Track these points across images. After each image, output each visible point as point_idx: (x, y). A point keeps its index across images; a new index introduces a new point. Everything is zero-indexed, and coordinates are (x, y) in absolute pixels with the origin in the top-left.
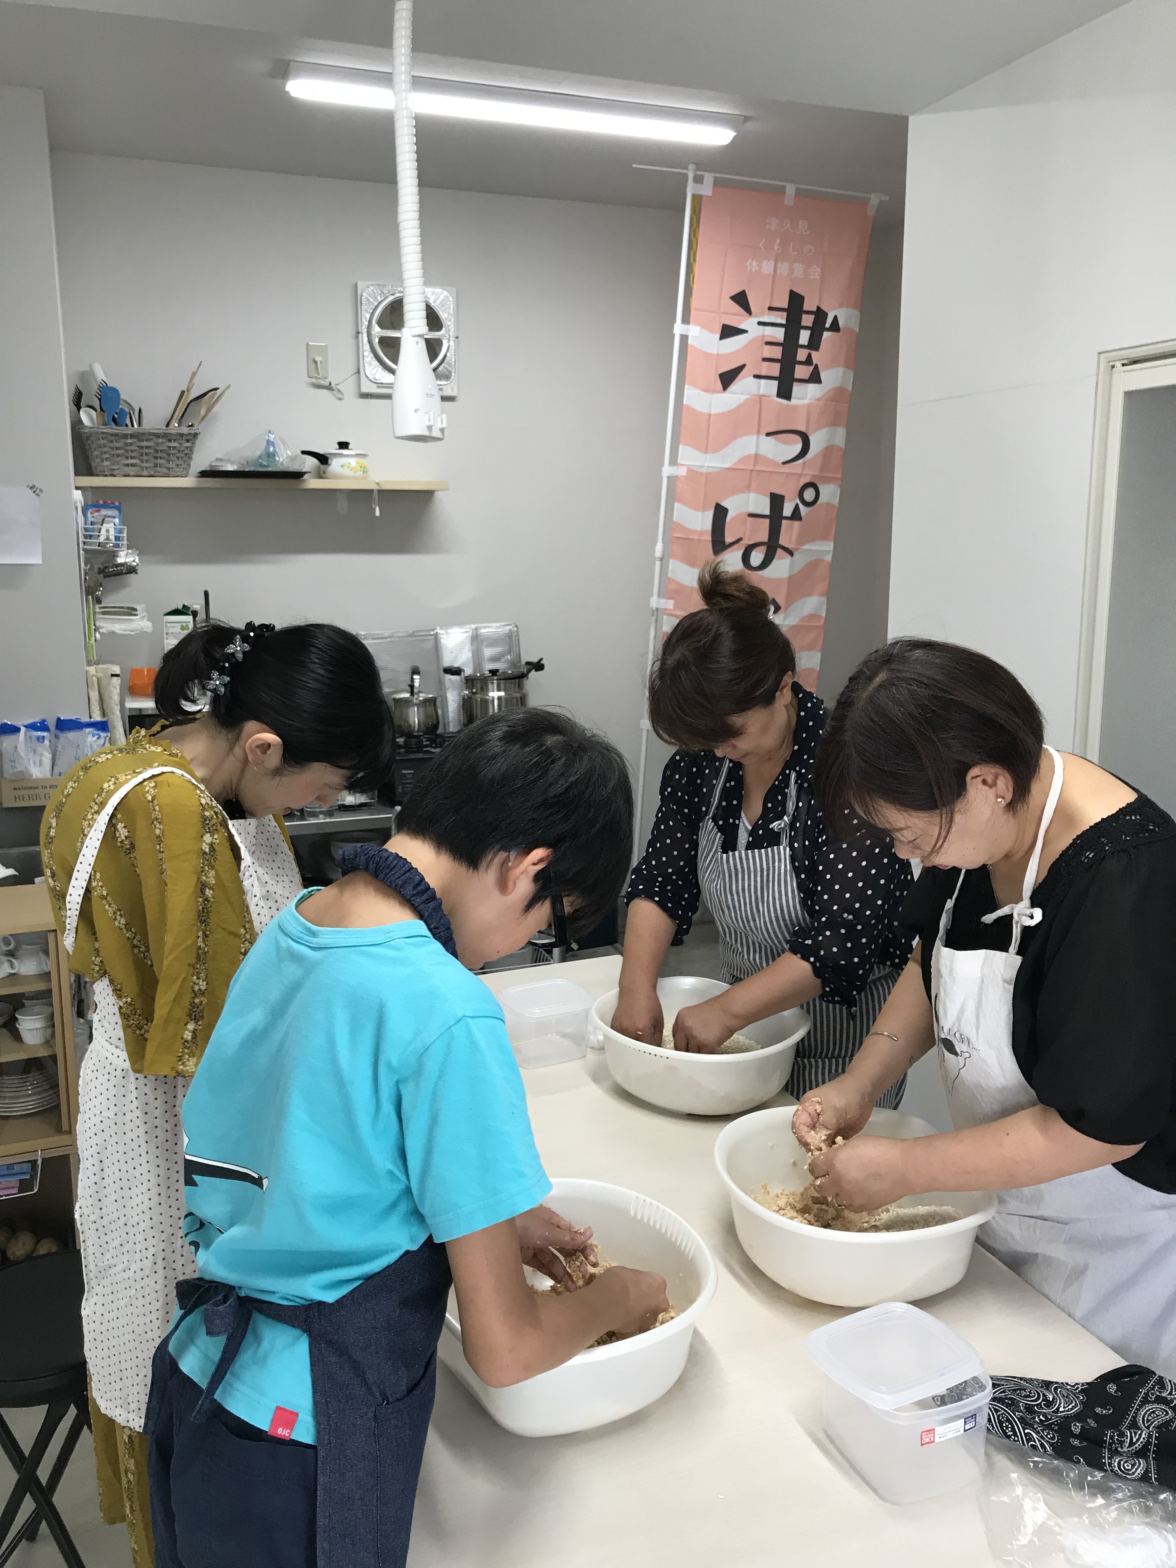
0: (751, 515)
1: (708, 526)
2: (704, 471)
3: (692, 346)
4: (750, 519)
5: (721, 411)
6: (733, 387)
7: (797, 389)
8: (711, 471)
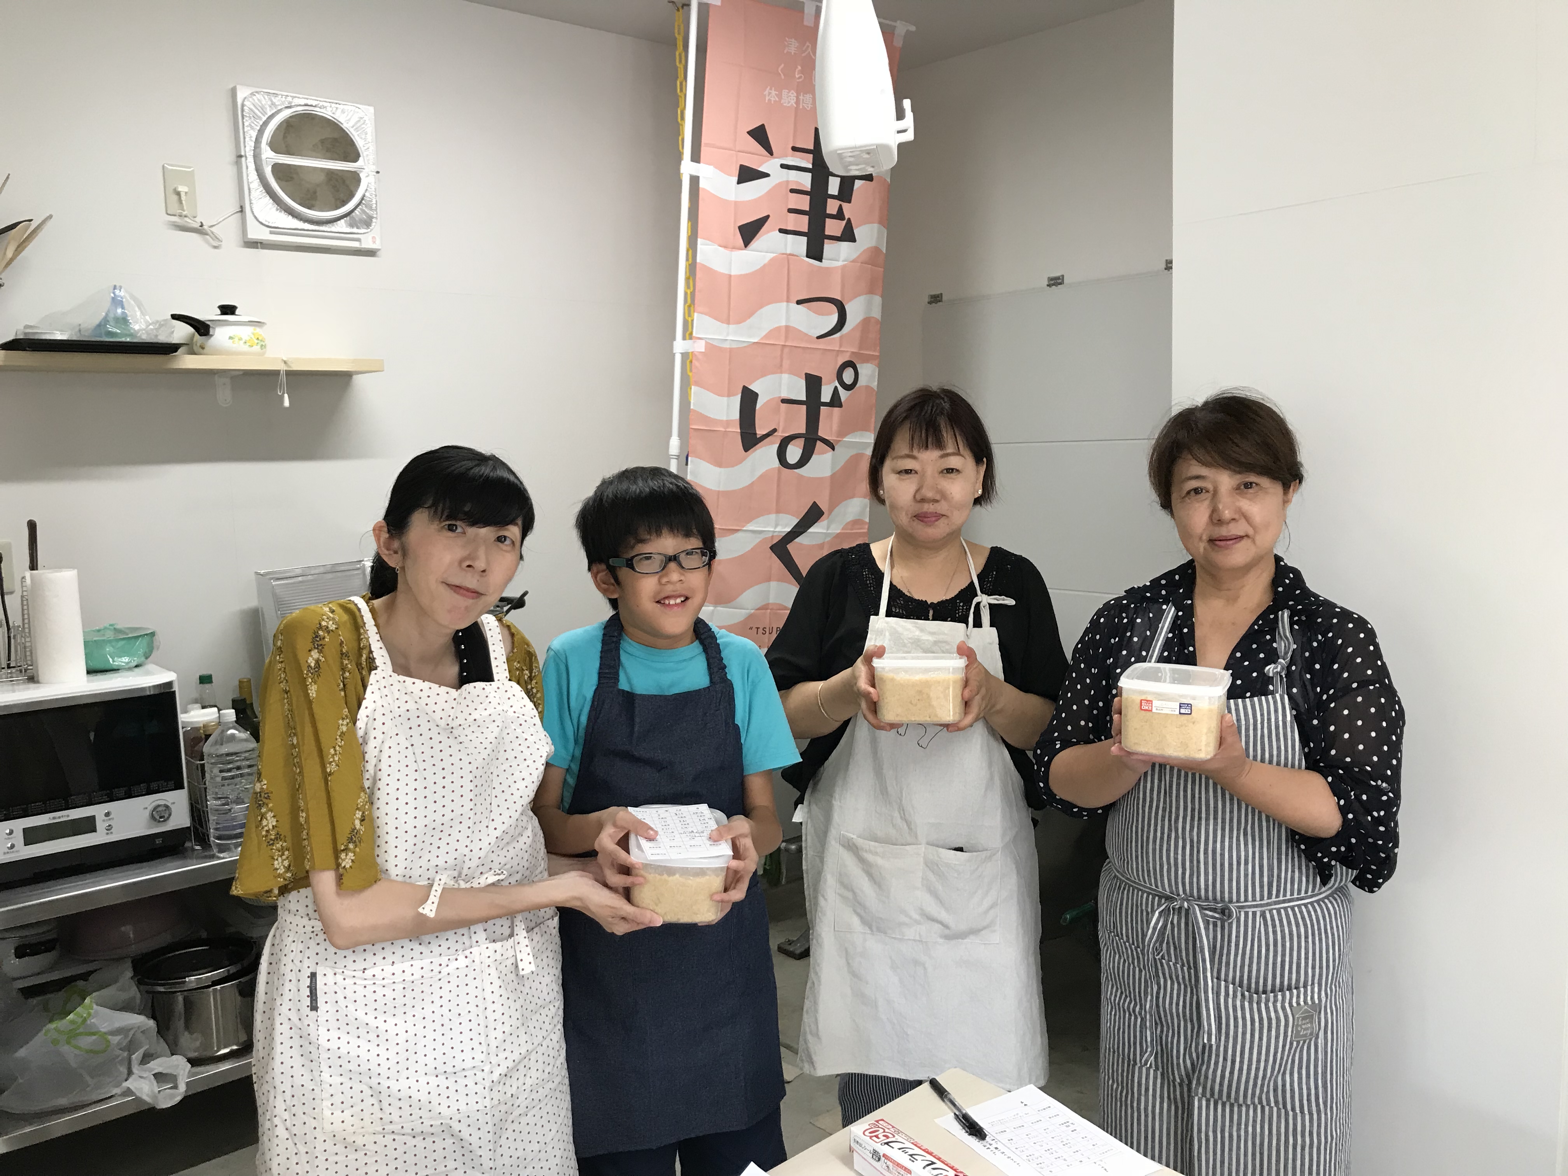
0: (784, 401)
1: (736, 415)
2: (727, 345)
3: (704, 189)
4: (784, 406)
5: (743, 273)
6: (755, 244)
7: (829, 248)
8: (734, 346)
